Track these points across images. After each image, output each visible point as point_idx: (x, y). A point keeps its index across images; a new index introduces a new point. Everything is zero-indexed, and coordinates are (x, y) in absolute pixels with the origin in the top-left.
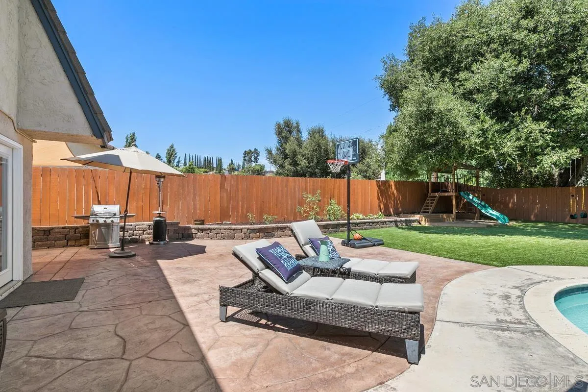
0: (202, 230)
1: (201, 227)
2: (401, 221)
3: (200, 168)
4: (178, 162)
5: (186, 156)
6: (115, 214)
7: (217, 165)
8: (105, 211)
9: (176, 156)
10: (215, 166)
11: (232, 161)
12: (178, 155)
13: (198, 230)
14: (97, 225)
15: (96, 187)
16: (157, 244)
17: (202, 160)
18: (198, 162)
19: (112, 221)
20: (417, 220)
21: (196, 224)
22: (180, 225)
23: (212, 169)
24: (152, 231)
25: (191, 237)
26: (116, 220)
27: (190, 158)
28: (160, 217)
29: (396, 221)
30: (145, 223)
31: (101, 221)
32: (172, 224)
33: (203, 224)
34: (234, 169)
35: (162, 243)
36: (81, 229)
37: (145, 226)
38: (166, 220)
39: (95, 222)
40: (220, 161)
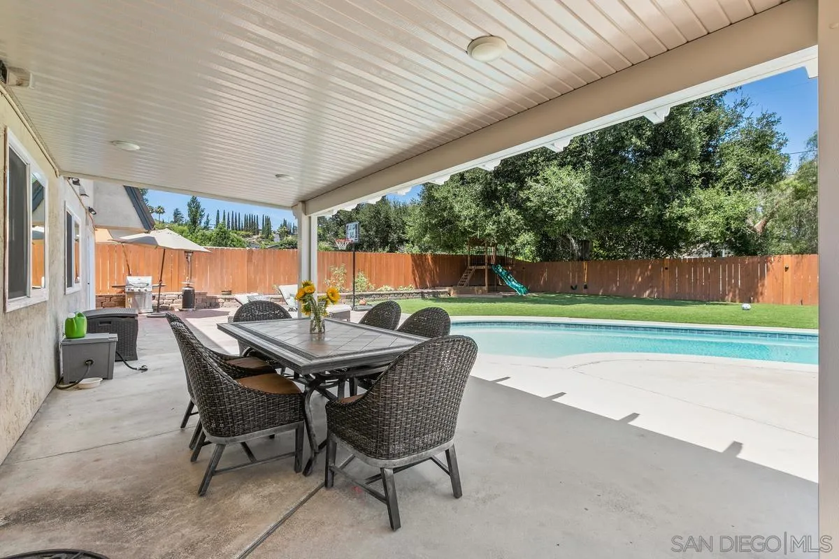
0: (229, 299)
1: (227, 296)
2: (428, 293)
3: (240, 230)
4: (207, 223)
5: (218, 214)
6: (148, 285)
7: (263, 225)
8: (139, 281)
9: (203, 214)
10: (260, 227)
11: (285, 222)
12: (206, 212)
13: (225, 299)
14: (132, 294)
15: (127, 261)
16: (186, 311)
17: (242, 219)
18: (236, 222)
19: (146, 290)
20: (446, 292)
21: (223, 294)
22: (208, 295)
23: (256, 232)
24: (181, 300)
25: (217, 305)
26: (150, 289)
27: (224, 216)
28: (188, 287)
29: (422, 293)
30: (175, 293)
31: (136, 290)
32: (200, 294)
33: (230, 294)
34: (288, 233)
35: (191, 309)
36: (115, 298)
37: (174, 296)
38: (194, 290)
39: (130, 291)
40: (267, 221)
